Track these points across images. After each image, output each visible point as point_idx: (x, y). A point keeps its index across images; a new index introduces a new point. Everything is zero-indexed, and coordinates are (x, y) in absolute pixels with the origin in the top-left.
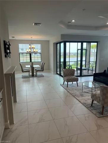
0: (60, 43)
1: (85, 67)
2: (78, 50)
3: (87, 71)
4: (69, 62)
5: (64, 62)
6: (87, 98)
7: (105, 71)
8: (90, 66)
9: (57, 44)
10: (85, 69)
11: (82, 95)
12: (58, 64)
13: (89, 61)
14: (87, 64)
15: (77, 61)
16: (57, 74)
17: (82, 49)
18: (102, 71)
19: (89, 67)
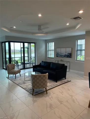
0: (5, 42)
1: (28, 61)
2: (21, 48)
3: (29, 64)
4: (15, 58)
5: (9, 58)
6: (28, 84)
7: (40, 63)
8: (32, 60)
9: (2, 43)
10: (28, 63)
11: (24, 83)
12: (4, 60)
13: (31, 57)
14: (29, 59)
15: (21, 57)
16: (3, 69)
17: (24, 48)
18: (39, 64)
19: (31, 62)
